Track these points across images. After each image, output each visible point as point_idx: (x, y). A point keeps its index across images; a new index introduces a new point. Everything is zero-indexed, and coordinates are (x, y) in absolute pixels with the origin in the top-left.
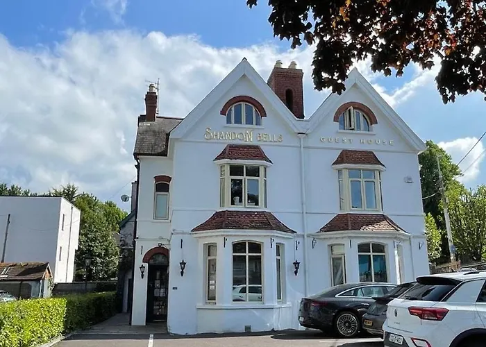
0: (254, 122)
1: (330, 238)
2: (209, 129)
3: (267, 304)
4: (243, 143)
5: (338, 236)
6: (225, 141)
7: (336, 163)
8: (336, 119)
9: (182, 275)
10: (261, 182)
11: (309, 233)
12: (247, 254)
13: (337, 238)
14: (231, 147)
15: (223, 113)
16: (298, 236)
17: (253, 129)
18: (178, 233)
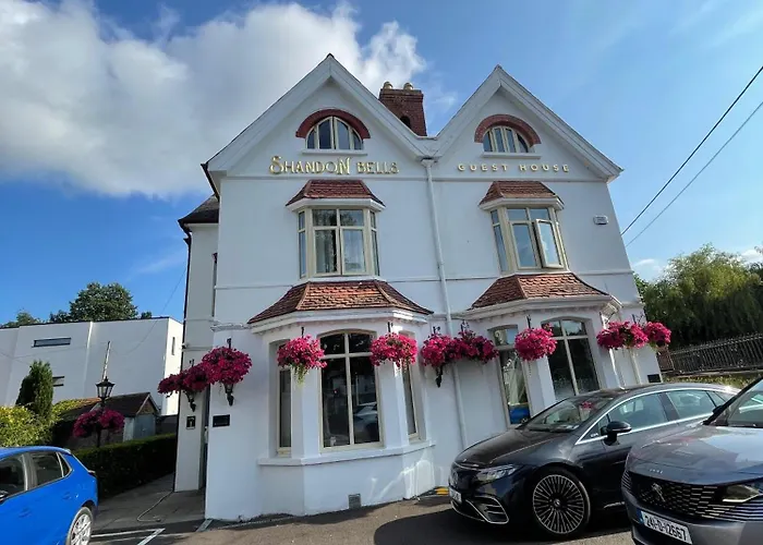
0: (352, 145)
1: (492, 317)
2: (277, 157)
3: (390, 448)
4: (334, 176)
5: (505, 312)
6: (303, 175)
7: (485, 200)
8: (478, 139)
9: (231, 404)
10: (368, 234)
11: (454, 311)
12: (347, 355)
13: (502, 316)
14: (314, 182)
15: (300, 134)
16: (437, 318)
17: (351, 156)
18: (222, 329)
